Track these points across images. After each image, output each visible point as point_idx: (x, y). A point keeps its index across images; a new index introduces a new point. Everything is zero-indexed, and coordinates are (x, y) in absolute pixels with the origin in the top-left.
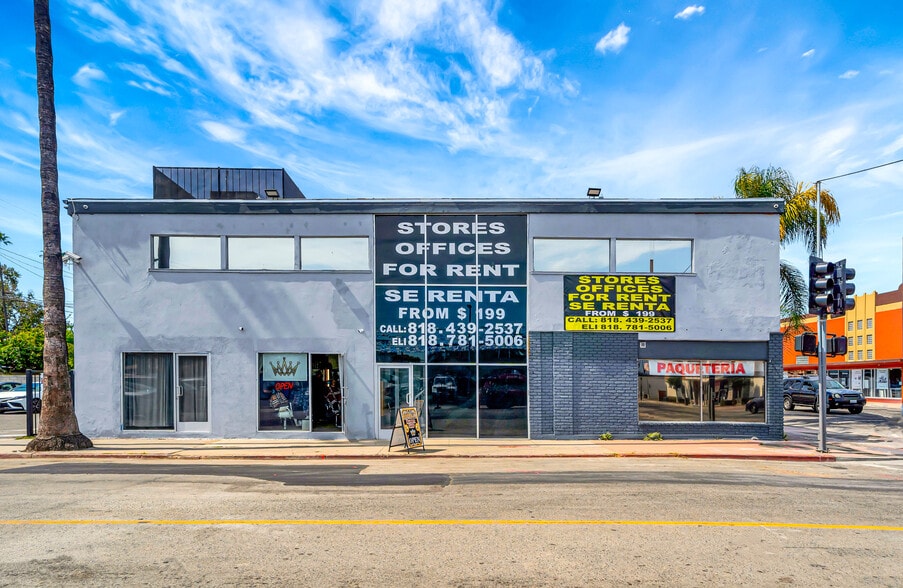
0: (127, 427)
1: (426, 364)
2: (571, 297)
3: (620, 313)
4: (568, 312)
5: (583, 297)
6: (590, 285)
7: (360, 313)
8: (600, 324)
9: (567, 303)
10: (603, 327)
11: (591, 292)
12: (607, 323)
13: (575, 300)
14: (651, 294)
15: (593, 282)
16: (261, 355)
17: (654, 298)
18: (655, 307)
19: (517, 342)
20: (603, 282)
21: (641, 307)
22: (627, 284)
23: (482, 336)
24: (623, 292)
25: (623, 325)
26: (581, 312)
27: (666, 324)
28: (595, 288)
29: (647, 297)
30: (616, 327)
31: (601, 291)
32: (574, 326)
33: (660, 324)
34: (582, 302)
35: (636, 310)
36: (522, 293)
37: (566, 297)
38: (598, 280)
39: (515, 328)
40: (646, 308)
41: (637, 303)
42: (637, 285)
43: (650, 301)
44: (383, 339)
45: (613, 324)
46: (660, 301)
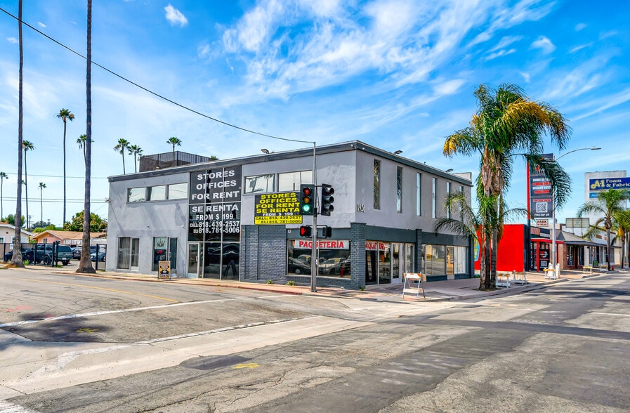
0: (119, 267)
1: (204, 242)
2: (257, 206)
3: (277, 214)
4: (257, 215)
5: (262, 207)
6: (265, 199)
7: (183, 218)
8: (269, 220)
9: (256, 209)
10: (270, 222)
11: (265, 203)
12: (272, 220)
13: (259, 208)
14: (291, 203)
15: (267, 198)
16: (154, 238)
17: (293, 205)
18: (293, 210)
19: (237, 230)
20: (271, 198)
21: (286, 210)
22: (281, 198)
23: (224, 228)
24: (279, 202)
25: (279, 221)
26: (261, 215)
27: (298, 219)
28: (267, 201)
29: (290, 204)
30: (276, 222)
31: (270, 203)
32: (258, 222)
33: (295, 220)
34: (262, 209)
35: (285, 212)
36: (239, 205)
37: (256, 206)
38: (269, 196)
39: (236, 223)
40: (289, 211)
41: (285, 208)
42: (285, 198)
43: (291, 207)
44: (191, 230)
45: (274, 220)
46: (295, 206)
